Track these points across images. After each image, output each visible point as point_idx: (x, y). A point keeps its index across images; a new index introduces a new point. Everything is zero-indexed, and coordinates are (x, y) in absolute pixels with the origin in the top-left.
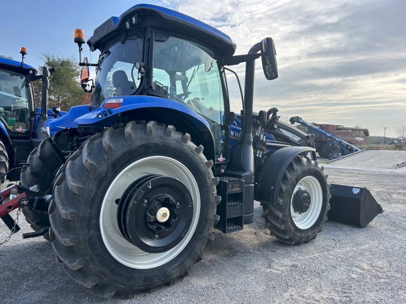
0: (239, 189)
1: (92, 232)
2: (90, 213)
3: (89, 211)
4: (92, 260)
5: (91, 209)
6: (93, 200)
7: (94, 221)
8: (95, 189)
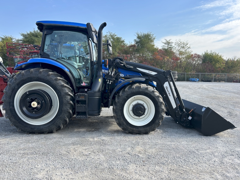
0: (84, 98)
1: (11, 107)
2: (10, 101)
3: (9, 100)
4: (11, 116)
5: (10, 99)
6: (11, 96)
7: (11, 104)
8: (11, 93)
